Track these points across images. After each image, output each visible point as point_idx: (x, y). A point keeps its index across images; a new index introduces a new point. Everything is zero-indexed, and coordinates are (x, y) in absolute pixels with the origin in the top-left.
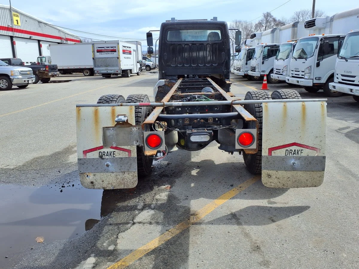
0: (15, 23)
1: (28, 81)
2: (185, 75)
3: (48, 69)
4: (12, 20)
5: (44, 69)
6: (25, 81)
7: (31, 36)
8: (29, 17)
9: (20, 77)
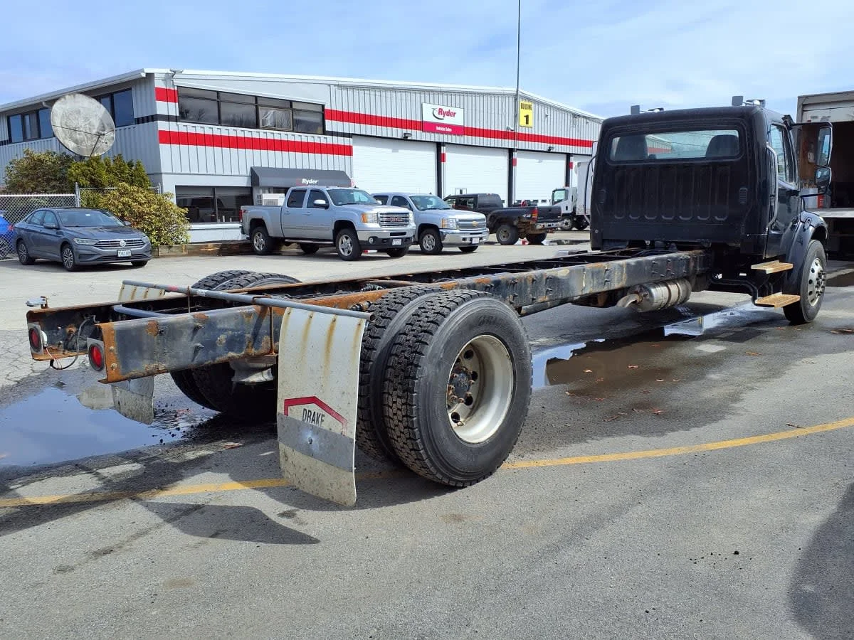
0: (522, 121)
1: (471, 239)
2: (646, 242)
3: (536, 215)
4: (516, 116)
5: (529, 216)
6: (464, 239)
7: (551, 145)
8: (553, 107)
9: (458, 231)
